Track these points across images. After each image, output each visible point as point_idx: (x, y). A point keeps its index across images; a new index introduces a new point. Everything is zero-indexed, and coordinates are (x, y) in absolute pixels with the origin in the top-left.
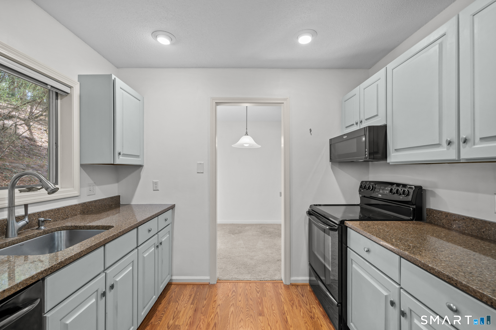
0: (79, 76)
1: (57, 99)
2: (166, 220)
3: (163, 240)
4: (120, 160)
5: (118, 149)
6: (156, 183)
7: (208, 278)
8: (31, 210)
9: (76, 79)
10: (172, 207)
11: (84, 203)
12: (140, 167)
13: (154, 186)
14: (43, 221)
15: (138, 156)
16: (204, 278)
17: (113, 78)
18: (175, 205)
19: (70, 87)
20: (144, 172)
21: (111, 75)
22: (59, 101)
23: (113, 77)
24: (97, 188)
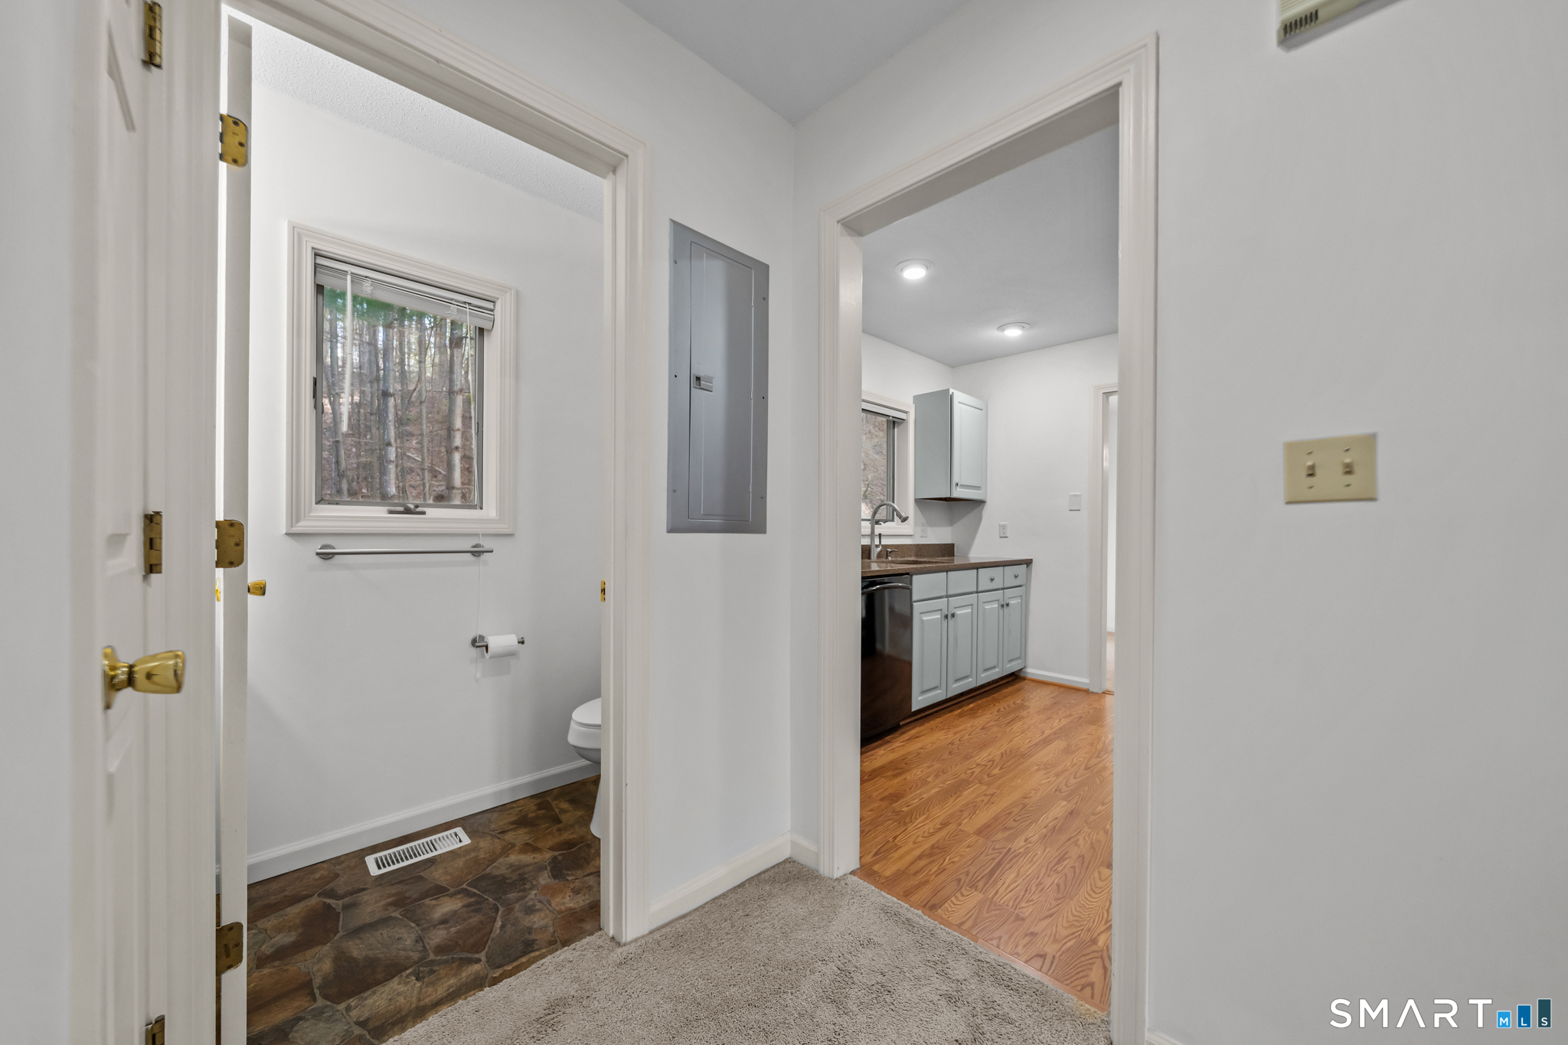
0: (915, 397)
1: (894, 428)
2: (1016, 577)
3: (1011, 602)
4: (958, 493)
5: (956, 479)
6: (1004, 527)
7: (1086, 681)
8: (885, 541)
9: (911, 401)
10: (1028, 563)
11: (918, 545)
12: (980, 503)
13: (1002, 530)
14: (890, 552)
15: (978, 488)
16: (1081, 680)
17: (951, 393)
18: (1032, 560)
19: (906, 412)
20: (987, 512)
21: (949, 389)
22: (896, 429)
23: (951, 391)
24: (929, 530)
